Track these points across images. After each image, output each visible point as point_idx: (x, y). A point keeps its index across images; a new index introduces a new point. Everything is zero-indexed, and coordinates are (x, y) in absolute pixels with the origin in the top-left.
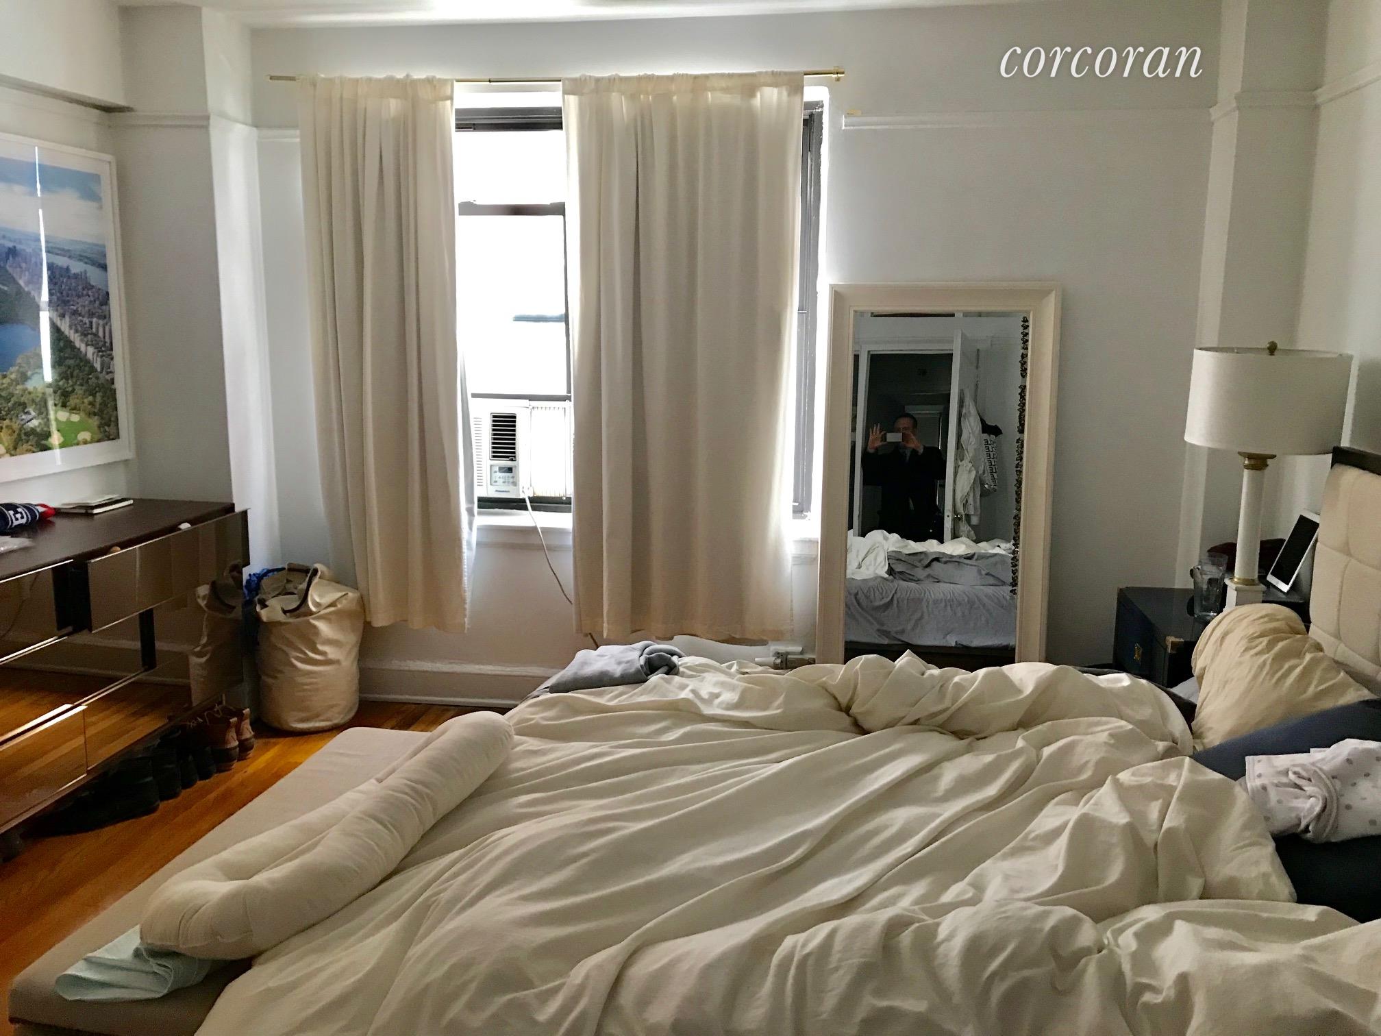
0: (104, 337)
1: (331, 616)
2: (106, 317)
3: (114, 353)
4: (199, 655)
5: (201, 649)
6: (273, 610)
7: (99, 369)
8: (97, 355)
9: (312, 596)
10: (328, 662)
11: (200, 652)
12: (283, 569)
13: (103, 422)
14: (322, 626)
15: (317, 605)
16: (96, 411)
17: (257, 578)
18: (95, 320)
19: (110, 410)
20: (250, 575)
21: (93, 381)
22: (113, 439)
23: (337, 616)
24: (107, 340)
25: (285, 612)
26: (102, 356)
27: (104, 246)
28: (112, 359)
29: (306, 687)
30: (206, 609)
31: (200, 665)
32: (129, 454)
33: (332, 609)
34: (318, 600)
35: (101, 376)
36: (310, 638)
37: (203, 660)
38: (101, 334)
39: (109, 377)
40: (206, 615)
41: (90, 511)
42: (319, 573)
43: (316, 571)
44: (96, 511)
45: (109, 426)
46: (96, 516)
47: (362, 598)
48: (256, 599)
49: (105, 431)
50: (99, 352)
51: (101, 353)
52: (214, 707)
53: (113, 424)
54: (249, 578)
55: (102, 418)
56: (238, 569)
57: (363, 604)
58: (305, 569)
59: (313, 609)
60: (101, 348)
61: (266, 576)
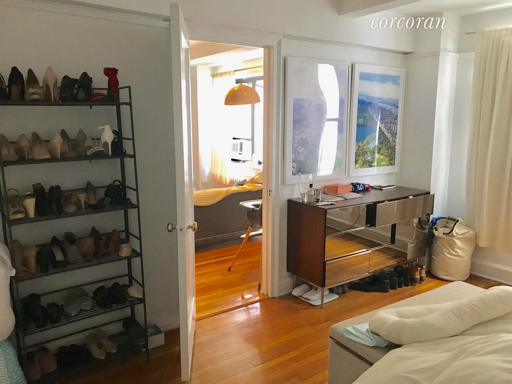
0: (394, 131)
1: (461, 239)
2: (396, 124)
3: (397, 136)
4: (412, 243)
5: (413, 241)
6: (439, 232)
7: (391, 142)
8: (391, 136)
9: (455, 230)
10: (459, 256)
11: (411, 242)
12: (446, 218)
13: (390, 159)
14: (458, 242)
15: (457, 233)
16: (388, 155)
17: (436, 219)
18: (392, 125)
19: (393, 155)
20: (433, 218)
21: (389, 145)
22: (393, 165)
23: (464, 239)
24: (395, 132)
25: (444, 234)
26: (393, 137)
27: (398, 100)
28: (396, 138)
29: (448, 263)
30: (416, 228)
31: (411, 247)
32: (397, 171)
33: (463, 236)
34: (457, 231)
35: (391, 143)
36: (452, 246)
37: (413, 245)
38: (393, 130)
39: (394, 144)
40: (416, 230)
41: (381, 188)
42: (459, 222)
43: (458, 221)
44: (383, 188)
45: (392, 160)
46: (383, 190)
47: (476, 234)
48: (434, 227)
49: (390, 162)
50: (392, 135)
51: (392, 136)
52: (413, 262)
53: (393, 160)
54: (433, 219)
55: (390, 158)
56: (429, 215)
57: (476, 237)
58: (455, 219)
59: (455, 235)
60: (393, 134)
61: (439, 219)
